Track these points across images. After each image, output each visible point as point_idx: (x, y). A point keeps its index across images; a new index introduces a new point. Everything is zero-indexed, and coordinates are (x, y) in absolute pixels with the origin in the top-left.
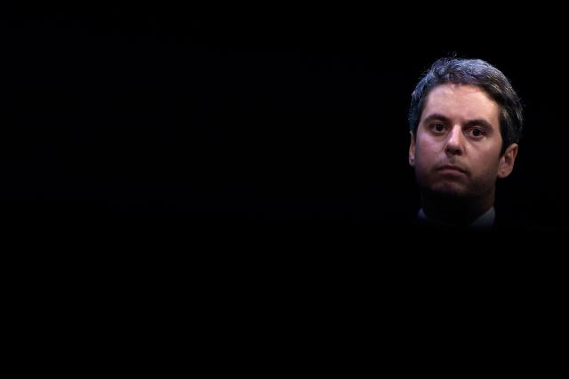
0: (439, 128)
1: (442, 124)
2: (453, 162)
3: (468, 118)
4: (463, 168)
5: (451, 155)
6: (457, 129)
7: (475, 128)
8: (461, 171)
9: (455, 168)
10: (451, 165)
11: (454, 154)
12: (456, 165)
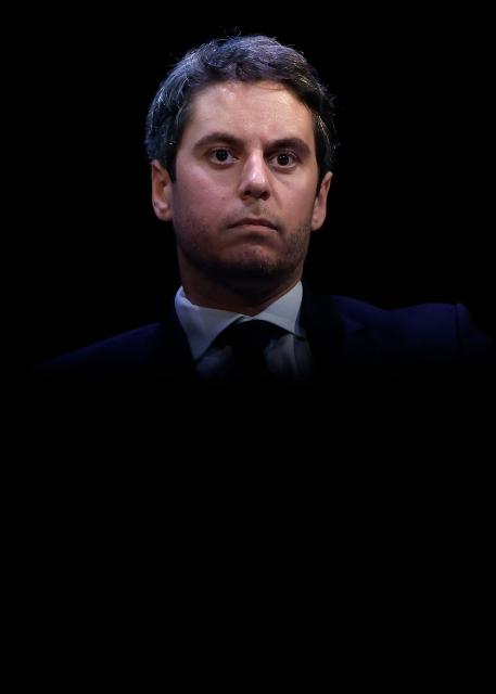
0: (221, 156)
1: (226, 150)
2: (257, 212)
3: (273, 137)
4: (273, 221)
5: (252, 199)
6: (256, 157)
7: (281, 153)
8: (270, 226)
9: (261, 223)
10: (254, 217)
11: (257, 198)
12: (262, 216)
